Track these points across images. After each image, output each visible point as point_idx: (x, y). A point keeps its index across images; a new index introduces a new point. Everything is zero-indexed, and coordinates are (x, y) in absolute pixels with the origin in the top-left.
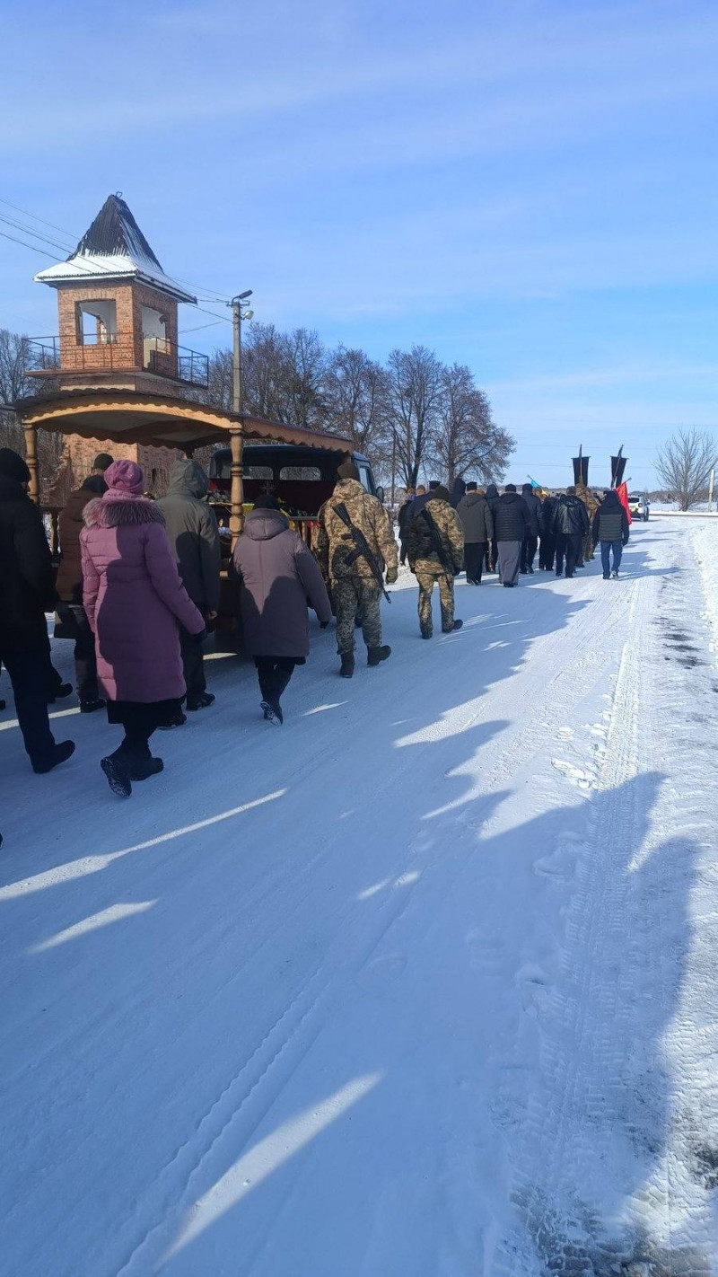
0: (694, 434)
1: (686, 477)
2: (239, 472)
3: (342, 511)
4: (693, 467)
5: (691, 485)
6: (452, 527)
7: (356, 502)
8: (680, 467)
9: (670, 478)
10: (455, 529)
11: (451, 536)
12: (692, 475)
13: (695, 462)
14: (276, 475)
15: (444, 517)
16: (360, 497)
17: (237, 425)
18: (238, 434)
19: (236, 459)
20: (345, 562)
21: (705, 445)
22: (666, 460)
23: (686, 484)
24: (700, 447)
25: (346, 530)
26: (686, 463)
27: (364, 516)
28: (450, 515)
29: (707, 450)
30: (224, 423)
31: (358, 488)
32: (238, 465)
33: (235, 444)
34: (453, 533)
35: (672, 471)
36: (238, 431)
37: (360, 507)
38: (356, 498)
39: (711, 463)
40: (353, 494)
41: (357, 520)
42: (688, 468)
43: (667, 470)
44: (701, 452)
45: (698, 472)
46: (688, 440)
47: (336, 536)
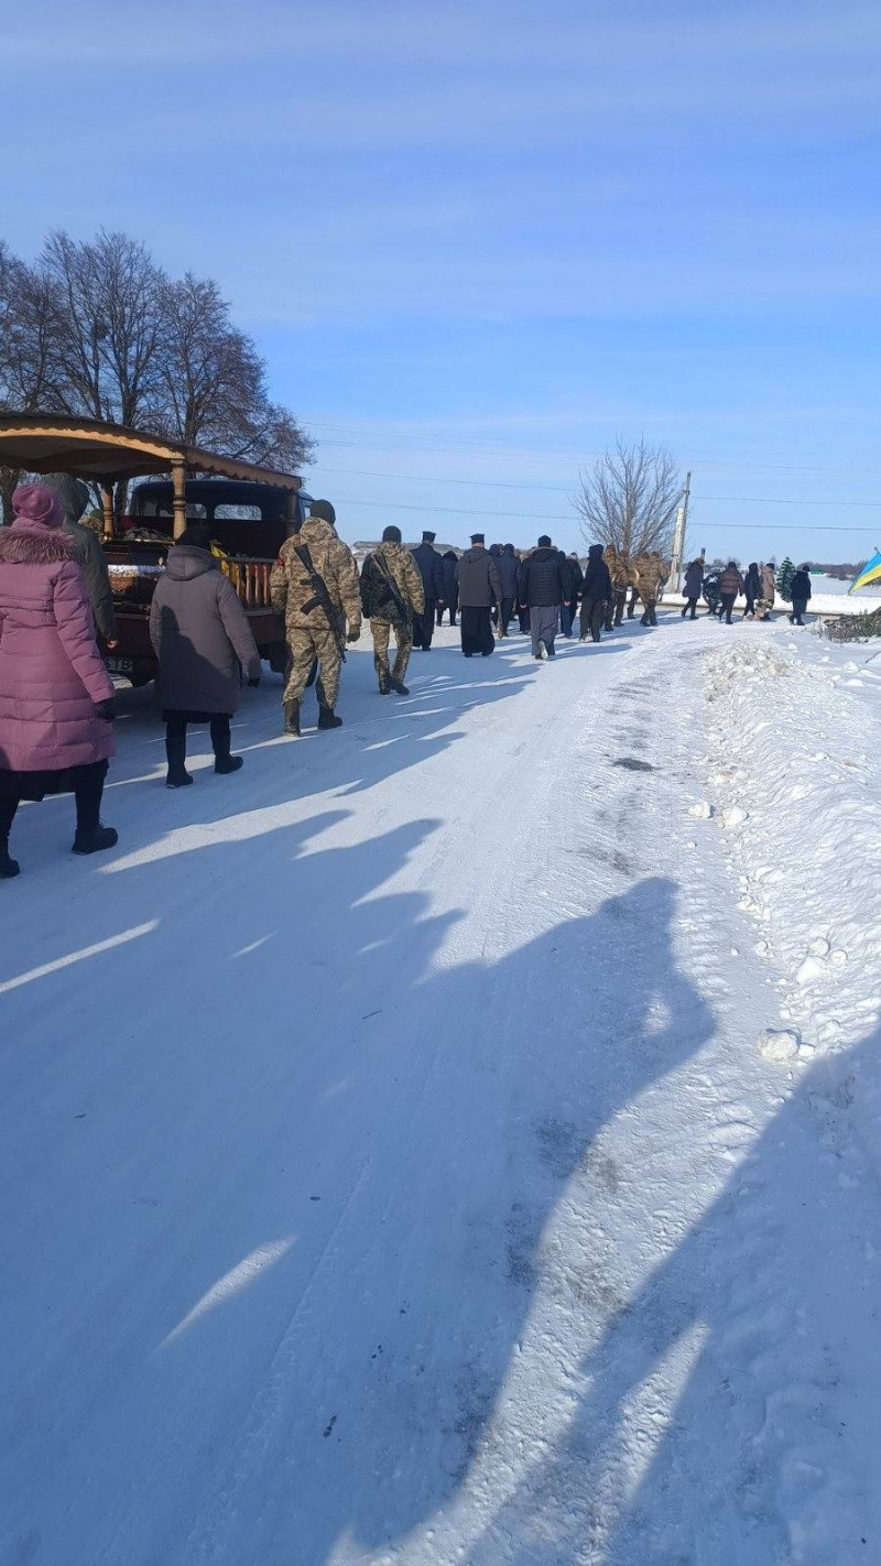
0: (643, 453)
1: (627, 530)
2: (183, 506)
3: (303, 554)
4: (640, 511)
5: (636, 541)
6: (410, 573)
7: (321, 547)
8: (618, 510)
9: (601, 528)
10: (414, 573)
11: (410, 582)
12: (638, 527)
13: (643, 500)
14: (211, 513)
15: (400, 561)
16: (326, 542)
17: (178, 455)
18: (180, 466)
19: (178, 492)
20: (302, 610)
21: (661, 472)
22: (595, 495)
23: (627, 541)
24: (651, 477)
25: (305, 575)
26: (629, 503)
27: (327, 564)
28: (406, 559)
29: (663, 483)
30: (164, 453)
31: (327, 533)
32: (181, 499)
33: (177, 476)
34: (411, 579)
35: (605, 517)
36: (181, 462)
37: (324, 554)
38: (322, 542)
39: (670, 503)
40: (318, 537)
41: (319, 565)
42: (632, 512)
43: (596, 516)
44: (652, 485)
45: (648, 520)
46: (631, 462)
47: (295, 579)
